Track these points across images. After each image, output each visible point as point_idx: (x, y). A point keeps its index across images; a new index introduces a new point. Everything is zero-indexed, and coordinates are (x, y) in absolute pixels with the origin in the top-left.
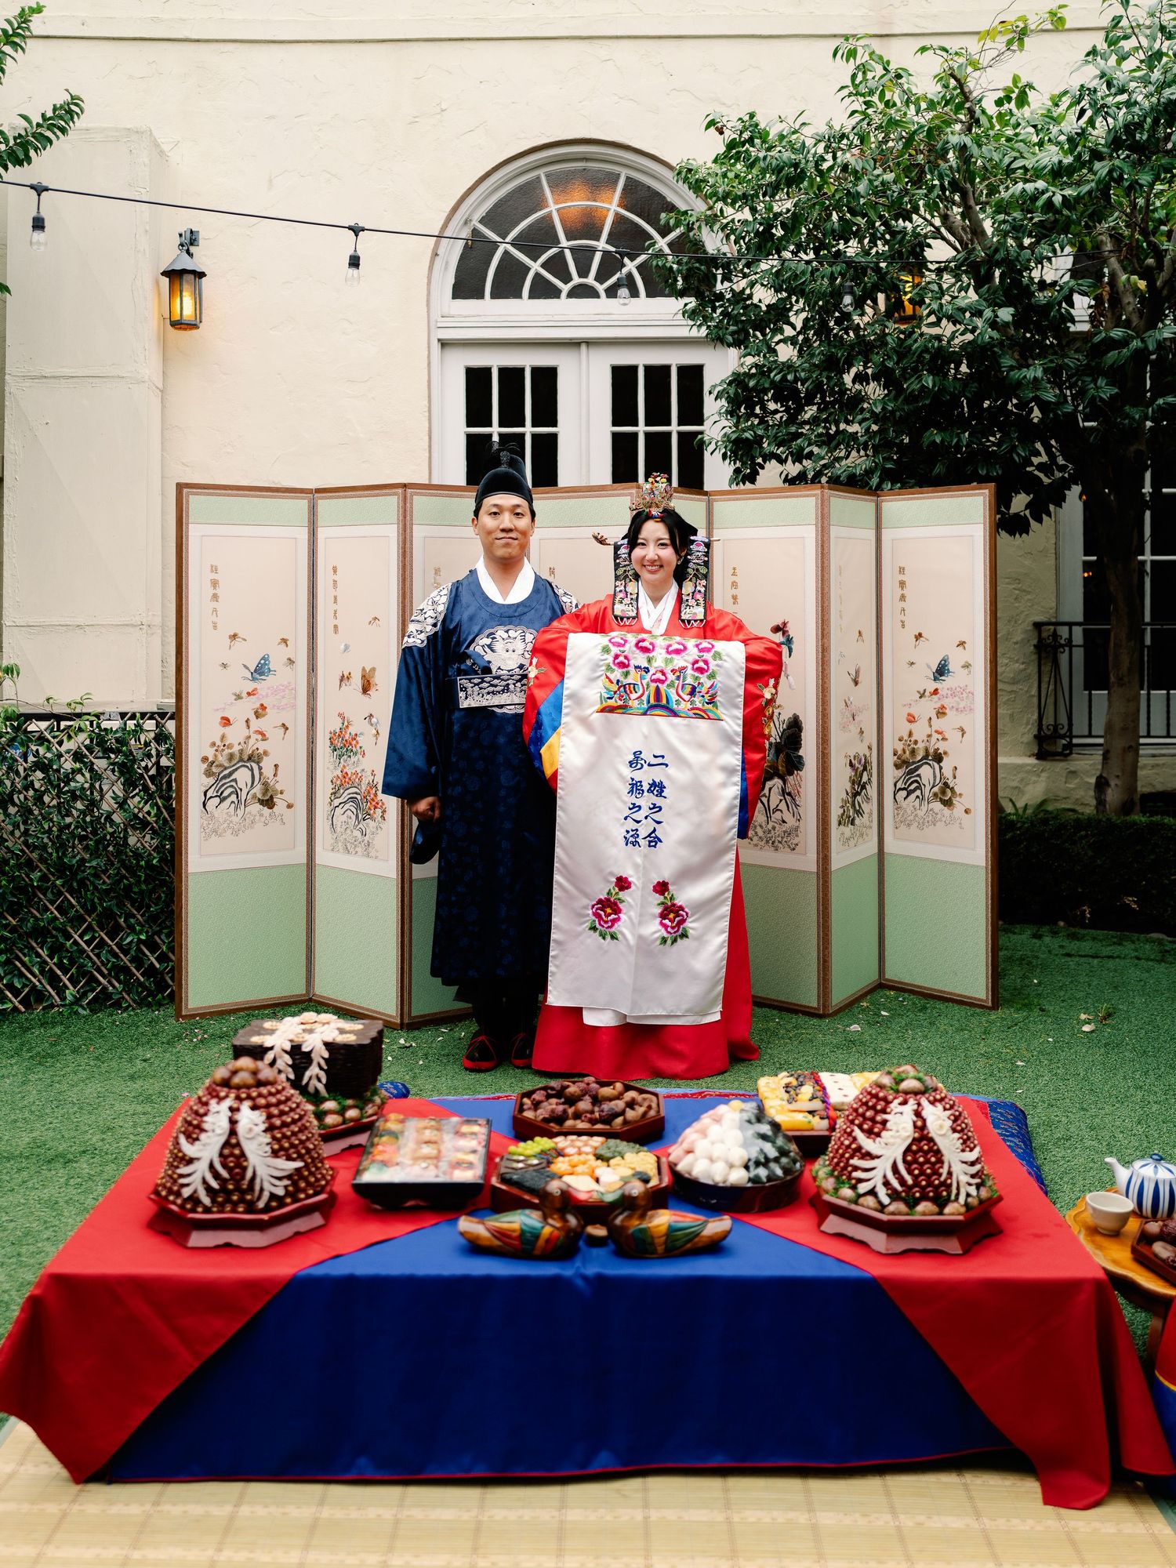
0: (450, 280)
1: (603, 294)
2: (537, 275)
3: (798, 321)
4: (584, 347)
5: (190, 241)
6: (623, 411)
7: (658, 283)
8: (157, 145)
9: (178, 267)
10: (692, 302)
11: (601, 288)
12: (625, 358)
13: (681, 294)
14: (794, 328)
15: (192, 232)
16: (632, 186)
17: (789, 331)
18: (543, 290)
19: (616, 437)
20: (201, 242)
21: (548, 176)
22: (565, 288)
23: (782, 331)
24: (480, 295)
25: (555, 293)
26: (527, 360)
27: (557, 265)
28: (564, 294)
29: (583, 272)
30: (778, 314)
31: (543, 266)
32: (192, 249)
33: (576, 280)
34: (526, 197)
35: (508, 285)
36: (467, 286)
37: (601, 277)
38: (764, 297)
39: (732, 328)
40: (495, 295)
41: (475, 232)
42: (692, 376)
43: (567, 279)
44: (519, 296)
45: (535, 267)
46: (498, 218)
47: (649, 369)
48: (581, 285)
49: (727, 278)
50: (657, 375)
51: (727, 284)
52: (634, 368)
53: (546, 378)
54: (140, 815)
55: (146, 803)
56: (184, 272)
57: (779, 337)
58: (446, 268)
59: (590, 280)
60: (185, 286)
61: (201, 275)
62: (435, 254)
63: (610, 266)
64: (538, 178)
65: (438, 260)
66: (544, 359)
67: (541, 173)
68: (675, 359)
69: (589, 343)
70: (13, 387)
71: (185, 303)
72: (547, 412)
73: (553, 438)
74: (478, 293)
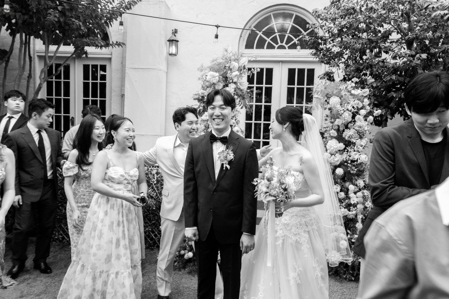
0: (245, 43)
1: (287, 48)
2: (269, 43)
3: (346, 57)
4: (281, 63)
5: (175, 32)
6: (291, 81)
7: (304, 45)
8: (167, 6)
9: (171, 39)
10: (314, 51)
11: (287, 46)
12: (292, 66)
13: (311, 48)
14: (345, 59)
15: (176, 30)
16: (297, 17)
17: (343, 60)
18: (270, 47)
19: (288, 88)
20: (178, 32)
21: (273, 14)
22: (276, 46)
23: (341, 60)
24: (252, 48)
25: (274, 48)
26: (265, 66)
27: (274, 40)
28: (276, 48)
29: (282, 42)
30: (340, 55)
31: (271, 40)
32: (176, 34)
33: (280, 44)
34: (267, 20)
35: (261, 45)
36: (249, 45)
37: (287, 43)
38: (336, 50)
39: (326, 59)
40: (257, 48)
41: (252, 30)
42: (311, 72)
43: (277, 43)
44: (263, 48)
45: (268, 40)
46: (259, 26)
47: (299, 70)
48: (281, 46)
49: (325, 44)
50: (301, 71)
51: (325, 46)
52: (295, 69)
53: (270, 72)
54: (151, 195)
55: (152, 192)
56: (173, 40)
57: (340, 62)
58: (244, 40)
59: (284, 44)
60: (173, 44)
61: (178, 41)
62: (241, 36)
63: (290, 40)
64: (270, 15)
65: (242, 38)
66: (269, 66)
67: (271, 14)
68: (306, 67)
69: (282, 62)
70: (128, 71)
71: (173, 50)
72: (269, 81)
73: (271, 88)
74: (252, 47)
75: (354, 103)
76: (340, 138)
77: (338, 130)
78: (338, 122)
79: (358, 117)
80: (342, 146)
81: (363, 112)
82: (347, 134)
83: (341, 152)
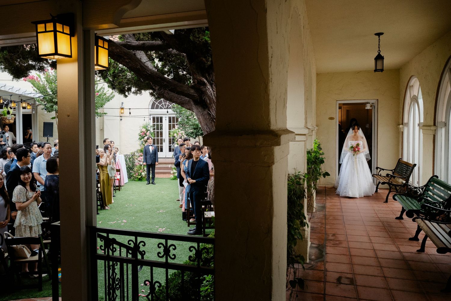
4: (165, 115)
5: (122, 103)
6: (170, 121)
9: (122, 107)
18: (161, 108)
19: (169, 124)
25: (162, 108)
26: (159, 116)
27: (162, 105)
29: (165, 106)
33: (165, 107)
35: (157, 108)
36: (152, 108)
37: (167, 107)
40: (156, 108)
41: (153, 102)
45: (160, 106)
50: (173, 118)
52: (171, 117)
53: (161, 118)
58: (150, 106)
61: (124, 108)
62: (149, 104)
66: (161, 116)
68: (175, 116)
70: (105, 120)
71: (122, 111)
72: (161, 121)
73: (162, 125)
74: (154, 108)
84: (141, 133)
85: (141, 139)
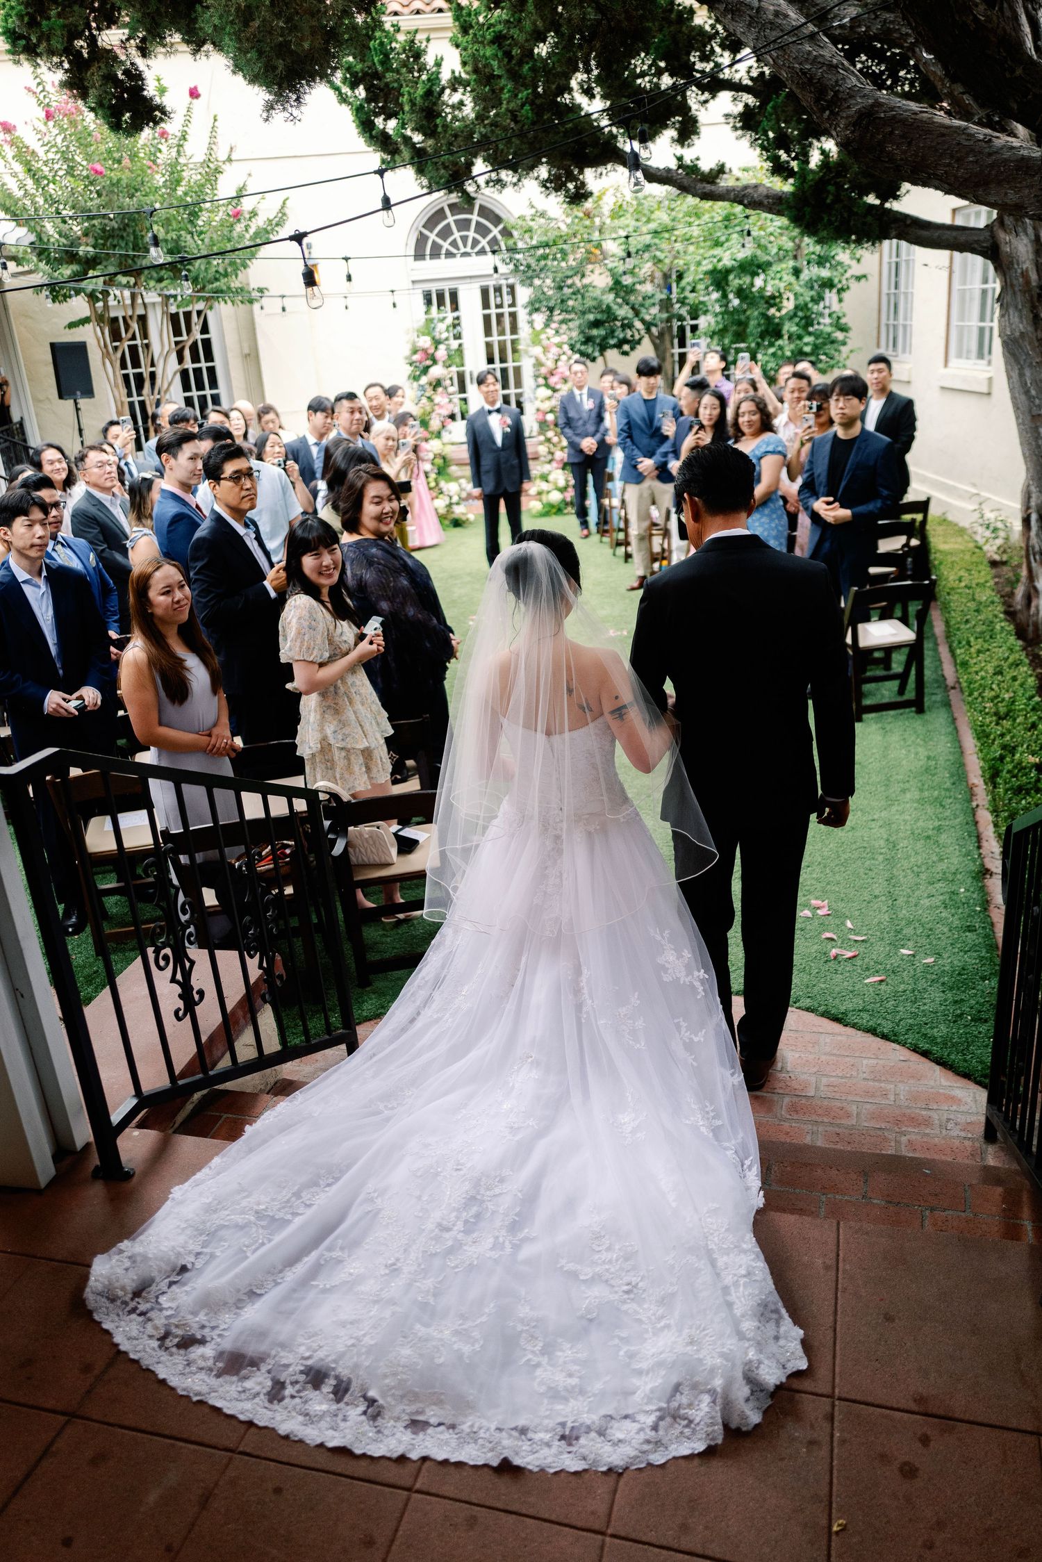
0: (412, 253)
1: (473, 255)
2: (447, 249)
4: (468, 279)
6: (485, 304)
7: (494, 249)
11: (472, 252)
12: (484, 282)
18: (449, 255)
19: (483, 315)
21: (447, 205)
22: (458, 254)
25: (453, 255)
26: (446, 286)
27: (454, 244)
28: (458, 256)
29: (465, 246)
31: (449, 244)
33: (463, 250)
34: (440, 215)
35: (436, 253)
36: (419, 256)
37: (473, 247)
40: (431, 258)
41: (420, 232)
42: (512, 288)
43: (458, 249)
44: (440, 258)
45: (446, 245)
46: (429, 225)
47: (495, 287)
48: (465, 252)
50: (498, 289)
52: (488, 288)
53: (454, 294)
58: (410, 249)
59: (468, 249)
63: (475, 242)
64: (444, 207)
65: (407, 246)
66: (452, 285)
67: (445, 204)
68: (504, 281)
69: (471, 277)
70: (258, 320)
72: (455, 306)
73: (459, 317)
74: (424, 258)
75: (555, 350)
76: (547, 386)
77: (546, 378)
78: (543, 370)
79: (560, 363)
80: (549, 392)
81: (564, 358)
82: (552, 380)
83: (549, 398)
84: (415, 352)
85: (416, 378)
